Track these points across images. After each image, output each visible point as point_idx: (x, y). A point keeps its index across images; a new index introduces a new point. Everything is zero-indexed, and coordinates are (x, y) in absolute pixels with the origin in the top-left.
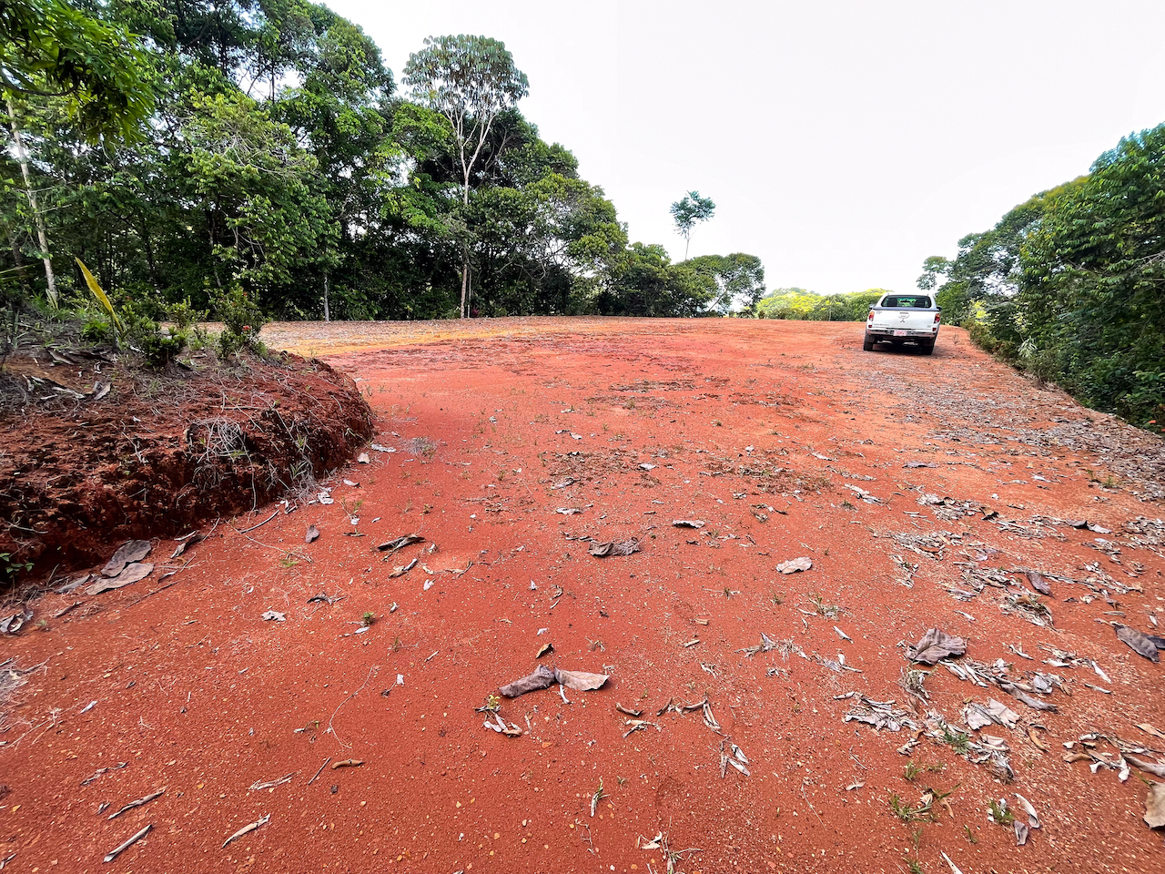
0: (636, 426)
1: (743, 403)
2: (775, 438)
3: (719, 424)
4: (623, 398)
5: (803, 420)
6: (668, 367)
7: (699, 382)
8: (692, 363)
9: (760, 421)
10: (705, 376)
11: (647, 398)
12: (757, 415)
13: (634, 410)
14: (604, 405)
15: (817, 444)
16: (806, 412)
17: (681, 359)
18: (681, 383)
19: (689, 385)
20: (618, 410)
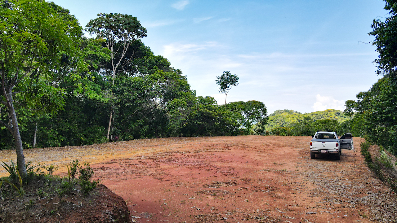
0: (218, 204)
1: (256, 191)
2: (267, 206)
3: (248, 201)
4: (210, 191)
5: (277, 198)
6: (225, 173)
7: (239, 181)
8: (235, 170)
9: (262, 199)
10: (241, 178)
11: (220, 191)
12: (261, 196)
13: (216, 197)
14: (204, 195)
15: (280, 207)
16: (279, 194)
17: (230, 168)
18: (232, 183)
19: (235, 183)
20: (210, 197)
